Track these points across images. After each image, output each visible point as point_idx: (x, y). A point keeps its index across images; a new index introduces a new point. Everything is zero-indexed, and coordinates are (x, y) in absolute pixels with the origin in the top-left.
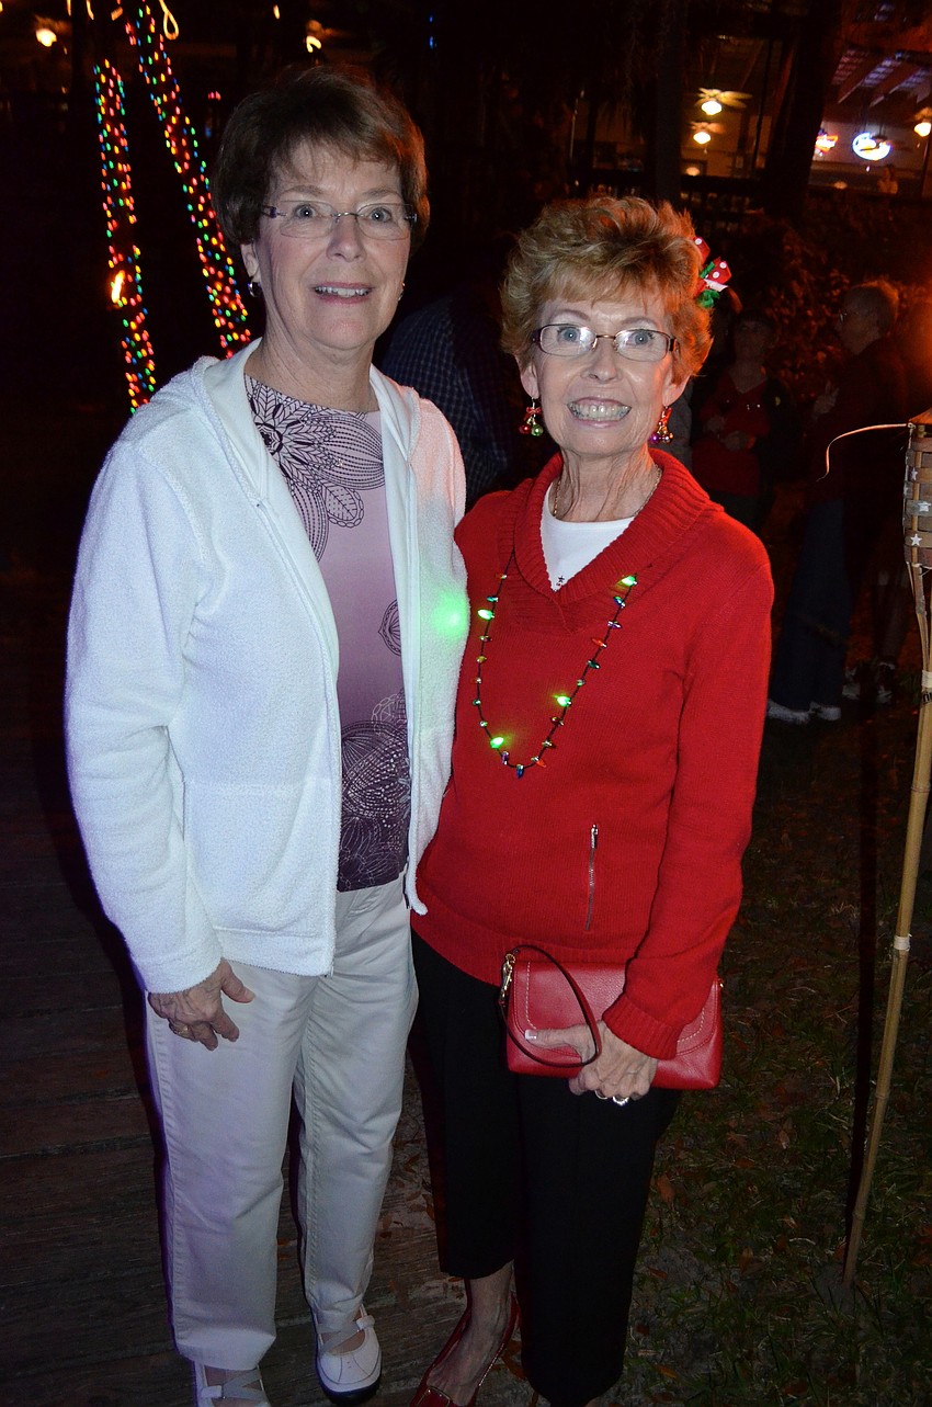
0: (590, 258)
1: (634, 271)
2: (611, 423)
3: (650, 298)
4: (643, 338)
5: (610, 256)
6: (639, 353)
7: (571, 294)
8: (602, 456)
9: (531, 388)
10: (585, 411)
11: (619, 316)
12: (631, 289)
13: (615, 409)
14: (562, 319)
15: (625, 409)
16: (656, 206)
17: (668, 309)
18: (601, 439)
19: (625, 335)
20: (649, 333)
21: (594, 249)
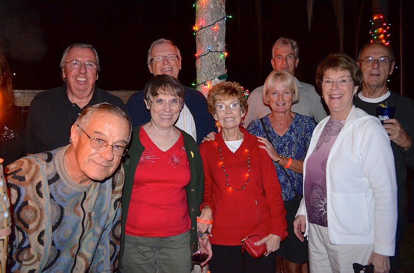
0: (222, 93)
1: (231, 94)
2: (232, 121)
3: (235, 98)
4: (235, 105)
5: (226, 92)
6: (235, 108)
7: (220, 100)
8: (232, 128)
9: (216, 119)
10: (226, 120)
11: (230, 102)
12: (231, 97)
13: (232, 119)
14: (219, 104)
15: (234, 118)
16: (233, 82)
17: (239, 99)
18: (230, 124)
19: (231, 105)
20: (236, 104)
21: (223, 91)
